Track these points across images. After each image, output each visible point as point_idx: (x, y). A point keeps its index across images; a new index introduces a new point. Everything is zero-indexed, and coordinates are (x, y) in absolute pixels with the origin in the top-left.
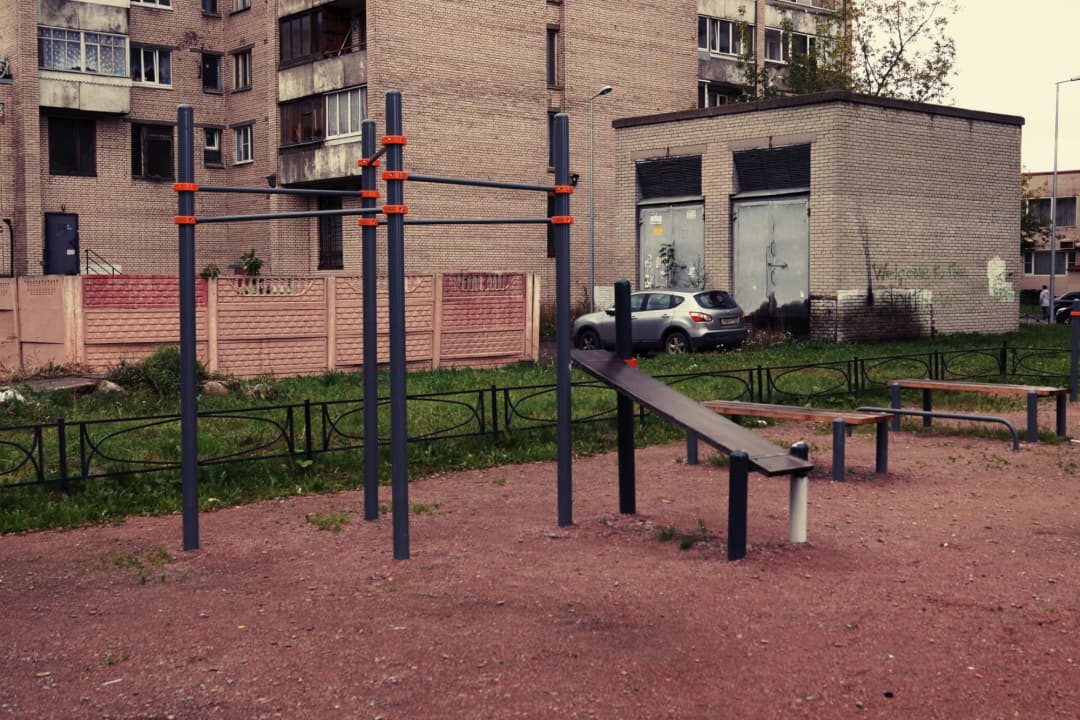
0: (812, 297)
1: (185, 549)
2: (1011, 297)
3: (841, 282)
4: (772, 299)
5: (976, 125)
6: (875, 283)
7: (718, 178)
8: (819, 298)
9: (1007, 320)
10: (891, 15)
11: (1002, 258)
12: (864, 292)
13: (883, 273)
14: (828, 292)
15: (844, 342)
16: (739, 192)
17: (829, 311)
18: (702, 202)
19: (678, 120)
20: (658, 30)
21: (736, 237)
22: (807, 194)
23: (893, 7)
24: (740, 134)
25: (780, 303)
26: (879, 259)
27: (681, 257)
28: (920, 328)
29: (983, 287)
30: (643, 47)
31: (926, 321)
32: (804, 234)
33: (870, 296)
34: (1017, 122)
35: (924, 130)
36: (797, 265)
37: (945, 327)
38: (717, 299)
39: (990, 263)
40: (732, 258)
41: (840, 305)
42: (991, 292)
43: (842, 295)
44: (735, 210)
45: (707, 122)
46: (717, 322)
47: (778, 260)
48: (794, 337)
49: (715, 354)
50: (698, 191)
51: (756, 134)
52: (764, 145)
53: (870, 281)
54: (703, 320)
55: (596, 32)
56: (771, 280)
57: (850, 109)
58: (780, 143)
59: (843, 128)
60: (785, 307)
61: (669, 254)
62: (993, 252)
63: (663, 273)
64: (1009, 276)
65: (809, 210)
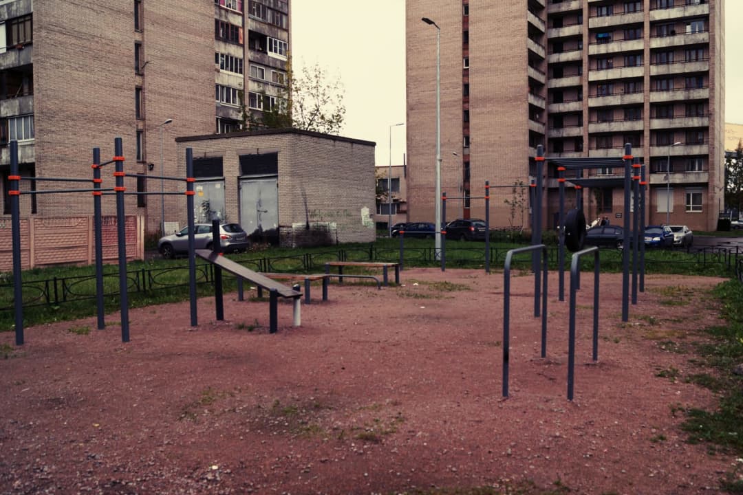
0: (280, 226)
1: (17, 344)
2: (372, 226)
3: (294, 219)
4: (260, 227)
5: (355, 145)
6: (310, 219)
7: (231, 168)
8: (283, 227)
9: (370, 236)
10: (314, 91)
11: (368, 207)
12: (305, 224)
13: (314, 215)
14: (288, 224)
15: (296, 248)
16: (242, 175)
17: (288, 233)
18: (224, 180)
19: (211, 139)
20: (195, 91)
21: (241, 197)
22: (277, 177)
23: (315, 87)
24: (242, 146)
25: (264, 229)
26: (311, 208)
27: (213, 207)
28: (331, 240)
29: (360, 221)
30: (187, 99)
31: (334, 237)
32: (275, 196)
33: (308, 226)
34: (373, 144)
35: (331, 147)
36: (272, 211)
37: (343, 239)
38: (233, 228)
39: (362, 210)
40: (239, 207)
41: (294, 230)
42: (363, 223)
43: (294, 225)
44: (241, 184)
45: (225, 140)
46: (234, 238)
47: (263, 208)
48: (272, 245)
49: (234, 254)
50: (221, 174)
51: (250, 147)
52: (254, 152)
53: (307, 219)
54: (227, 238)
55: (162, 91)
56: (259, 218)
57: (297, 136)
58: (262, 152)
59: (293, 146)
60: (267, 231)
61: (207, 205)
62: (363, 204)
63: (204, 215)
64: (371, 216)
65: (278, 185)
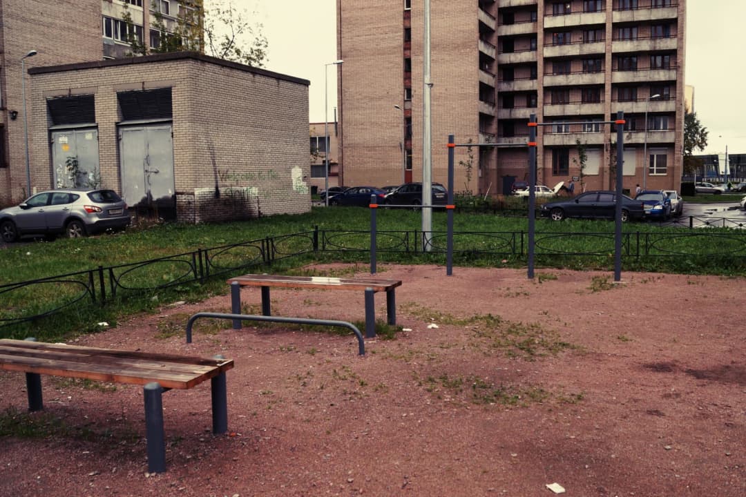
0: (177, 193)
2: (306, 191)
3: (197, 183)
4: (149, 194)
5: (282, 83)
6: (220, 183)
7: (107, 111)
8: (182, 194)
9: (303, 205)
10: (227, 16)
11: (300, 167)
12: (213, 189)
13: (226, 176)
14: (188, 190)
15: (201, 223)
16: (122, 121)
17: (189, 203)
18: (96, 127)
19: (77, 69)
20: (74, 19)
21: (121, 152)
22: (171, 122)
23: (227, 12)
24: (121, 80)
25: (155, 197)
26: (222, 167)
27: (82, 166)
28: (251, 212)
29: (289, 184)
30: (63, 28)
31: (255, 207)
32: (169, 150)
33: (217, 193)
34: (306, 83)
35: (249, 83)
36: (166, 171)
37: (267, 210)
38: (106, 196)
39: (293, 170)
40: (119, 166)
41: (197, 198)
42: (294, 188)
43: (197, 192)
44: (120, 133)
45: (98, 71)
46: (106, 212)
47: (153, 167)
48: (166, 220)
49: (105, 235)
50: (93, 121)
51: (133, 80)
52: (139, 88)
53: (217, 182)
54: (95, 211)
56: (147, 181)
57: (199, 65)
58: (150, 86)
59: (194, 78)
60: (159, 201)
61: (74, 164)
62: (294, 163)
63: (70, 178)
64: (305, 178)
65: (172, 133)
